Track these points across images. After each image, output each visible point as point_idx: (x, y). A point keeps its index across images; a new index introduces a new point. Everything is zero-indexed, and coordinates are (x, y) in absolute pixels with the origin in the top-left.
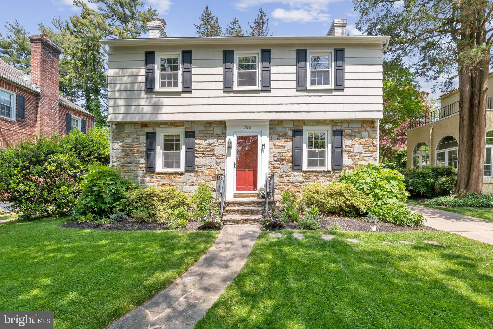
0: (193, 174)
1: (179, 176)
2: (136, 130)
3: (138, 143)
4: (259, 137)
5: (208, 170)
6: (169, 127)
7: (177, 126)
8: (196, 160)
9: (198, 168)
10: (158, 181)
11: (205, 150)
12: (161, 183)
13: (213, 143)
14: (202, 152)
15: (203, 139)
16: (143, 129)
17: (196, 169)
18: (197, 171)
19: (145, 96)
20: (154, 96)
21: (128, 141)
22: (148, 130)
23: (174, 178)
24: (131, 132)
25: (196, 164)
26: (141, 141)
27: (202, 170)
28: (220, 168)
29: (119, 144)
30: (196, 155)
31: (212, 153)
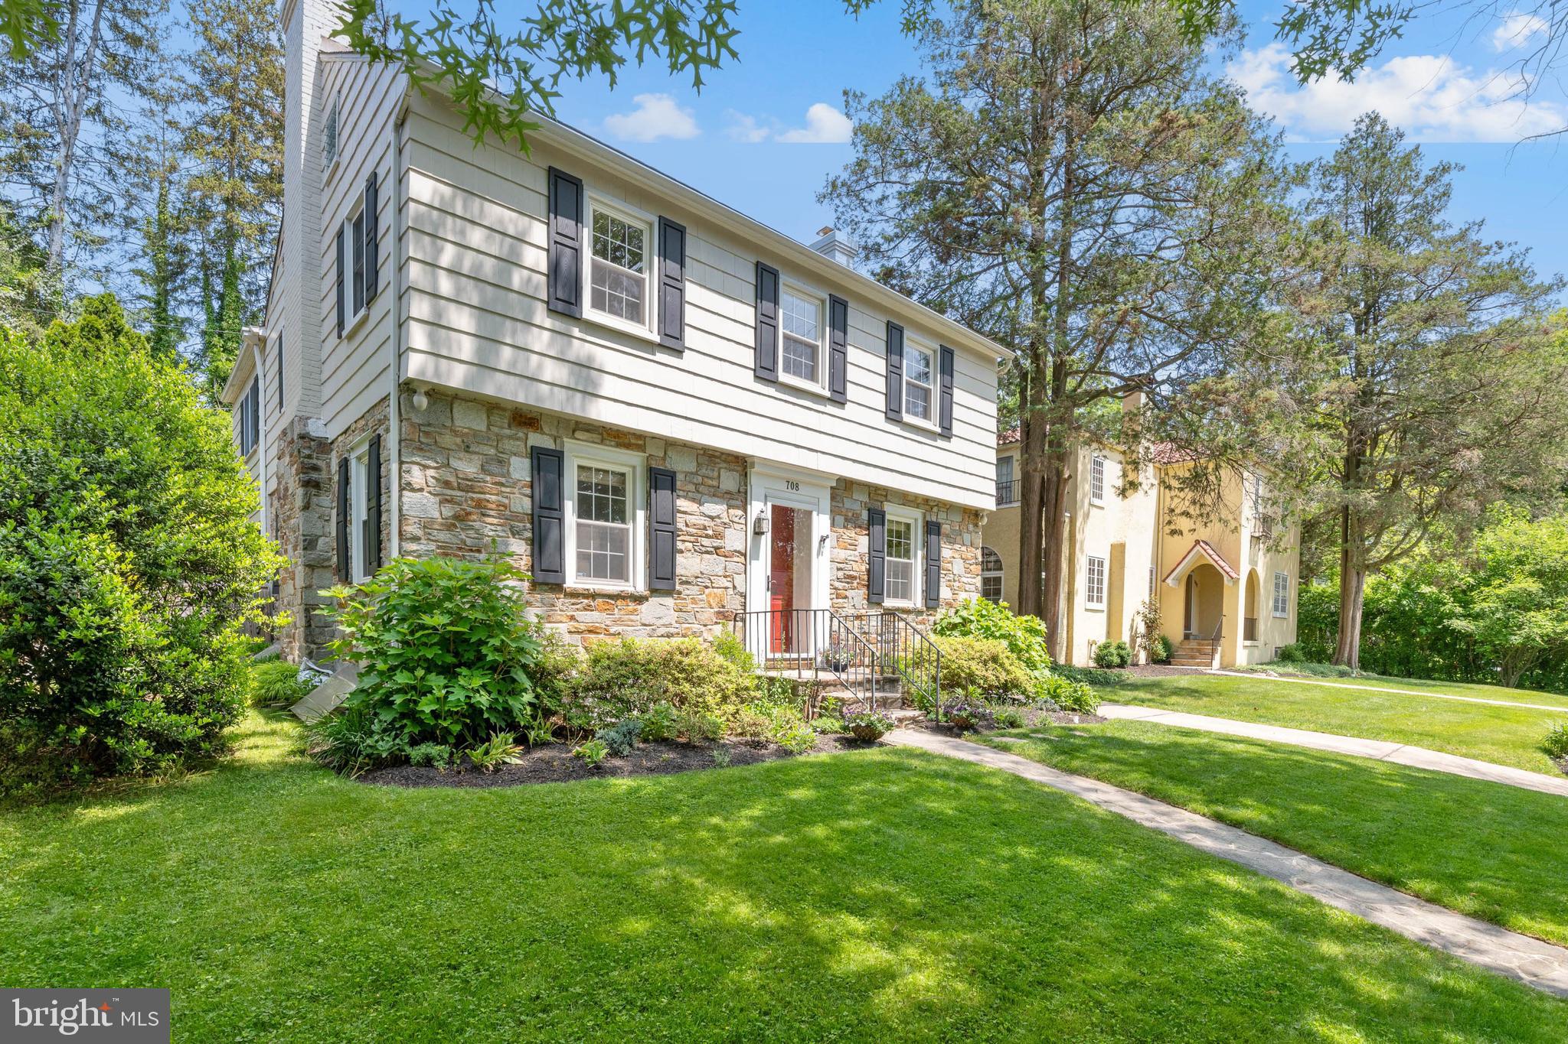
0: (669, 601)
1: (632, 606)
2: (495, 429)
3: (503, 480)
4: (814, 514)
5: (707, 591)
6: (602, 442)
7: (628, 446)
8: (679, 558)
9: (682, 583)
10: (572, 618)
11: (699, 532)
12: (582, 627)
13: (718, 517)
14: (692, 539)
15: (693, 500)
16: (521, 435)
17: (678, 587)
18: (679, 593)
19: (548, 323)
20: (576, 332)
21: (468, 467)
22: (536, 439)
23: (621, 609)
24: (474, 436)
25: (679, 571)
26: (515, 475)
27: (693, 590)
28: (734, 587)
29: (431, 472)
30: (680, 545)
31: (717, 543)
